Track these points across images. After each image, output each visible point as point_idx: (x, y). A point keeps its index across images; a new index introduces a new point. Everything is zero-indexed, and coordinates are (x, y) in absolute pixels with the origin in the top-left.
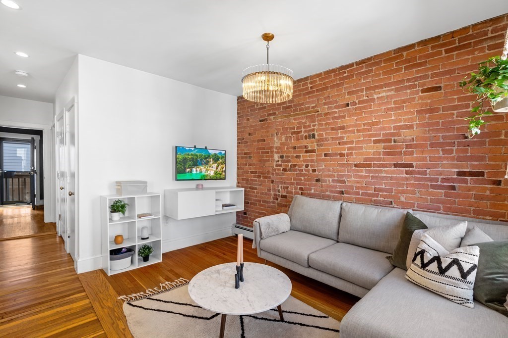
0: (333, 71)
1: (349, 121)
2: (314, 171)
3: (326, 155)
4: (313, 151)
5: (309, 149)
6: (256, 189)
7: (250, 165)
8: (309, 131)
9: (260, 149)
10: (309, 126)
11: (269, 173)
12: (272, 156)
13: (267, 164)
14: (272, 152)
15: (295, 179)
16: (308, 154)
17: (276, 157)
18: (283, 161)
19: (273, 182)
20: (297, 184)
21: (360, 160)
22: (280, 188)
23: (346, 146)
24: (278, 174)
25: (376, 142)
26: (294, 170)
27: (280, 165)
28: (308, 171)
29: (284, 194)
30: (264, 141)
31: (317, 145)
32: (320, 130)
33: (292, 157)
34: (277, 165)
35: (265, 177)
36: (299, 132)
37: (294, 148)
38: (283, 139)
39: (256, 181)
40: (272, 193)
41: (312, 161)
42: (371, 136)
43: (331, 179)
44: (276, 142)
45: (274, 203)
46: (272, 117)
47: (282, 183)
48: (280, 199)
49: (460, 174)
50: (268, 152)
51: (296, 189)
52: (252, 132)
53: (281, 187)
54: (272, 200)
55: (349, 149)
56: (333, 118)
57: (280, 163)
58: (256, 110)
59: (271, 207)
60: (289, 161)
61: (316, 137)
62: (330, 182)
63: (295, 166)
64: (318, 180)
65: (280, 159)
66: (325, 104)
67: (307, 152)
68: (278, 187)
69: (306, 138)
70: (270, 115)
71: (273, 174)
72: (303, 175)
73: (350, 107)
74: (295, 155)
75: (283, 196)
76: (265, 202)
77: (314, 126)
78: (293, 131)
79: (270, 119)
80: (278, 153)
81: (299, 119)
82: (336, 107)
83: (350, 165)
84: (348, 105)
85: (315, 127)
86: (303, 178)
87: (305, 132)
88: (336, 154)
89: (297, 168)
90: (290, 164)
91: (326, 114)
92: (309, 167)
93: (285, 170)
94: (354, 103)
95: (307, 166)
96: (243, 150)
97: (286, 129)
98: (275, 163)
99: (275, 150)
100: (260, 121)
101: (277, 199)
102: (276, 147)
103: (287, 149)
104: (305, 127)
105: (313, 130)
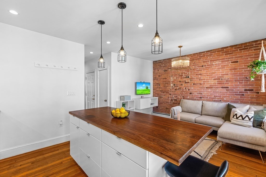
0: (196, 54)
1: (204, 72)
2: (189, 90)
3: (194, 84)
4: (188, 83)
5: (187, 82)
6: (162, 97)
7: (159, 88)
8: (187, 75)
9: (164, 82)
10: (187, 73)
11: (168, 91)
12: (170, 85)
13: (167, 88)
14: (170, 83)
15: (180, 93)
16: (186, 84)
17: (172, 85)
18: (176, 87)
19: (170, 94)
20: (181, 95)
21: (208, 86)
22: (174, 97)
23: (202, 81)
24: (172, 91)
25: (214, 79)
26: (180, 90)
27: (174, 88)
28: (186, 90)
29: (176, 99)
30: (166, 79)
31: (190, 80)
32: (191, 75)
33: (179, 85)
34: (172, 88)
35: (167, 93)
36: (182, 76)
37: (180, 81)
38: (175, 78)
39: (162, 94)
40: (170, 99)
41: (188, 86)
42: (212, 77)
43: (196, 93)
44: (172, 79)
45: (171, 102)
46: (170, 70)
47: (174, 95)
48: (173, 101)
49: (245, 90)
50: (168, 83)
51: (181, 97)
52: (160, 75)
53: (174, 96)
54: (170, 101)
55: (203, 82)
56: (197, 71)
57: (173, 87)
58: (162, 67)
59: (170, 104)
60: (178, 86)
61: (190, 77)
62: (196, 94)
63: (180, 88)
64: (191, 93)
65: (173, 86)
66: (193, 65)
67: (185, 83)
68: (173, 96)
69: (185, 78)
70: (169, 69)
71: (170, 91)
72: (184, 92)
73: (204, 67)
74: (180, 84)
75: (175, 100)
76: (167, 102)
77: (189, 73)
78: (179, 75)
79: (169, 71)
80: (172, 83)
81: (182, 71)
82: (198, 67)
83: (204, 88)
84: (203, 66)
85: (189, 74)
86: (184, 93)
87: (185, 75)
88: (198, 84)
89: (181, 89)
90: (178, 88)
91: (193, 69)
92: (187, 89)
93: (176, 90)
94: (205, 66)
95: (186, 88)
96: (156, 82)
97: (176, 74)
98: (171, 87)
99: (171, 82)
100: (164, 71)
101: (172, 101)
102: (172, 81)
103: (177, 82)
104: (184, 74)
105: (188, 75)
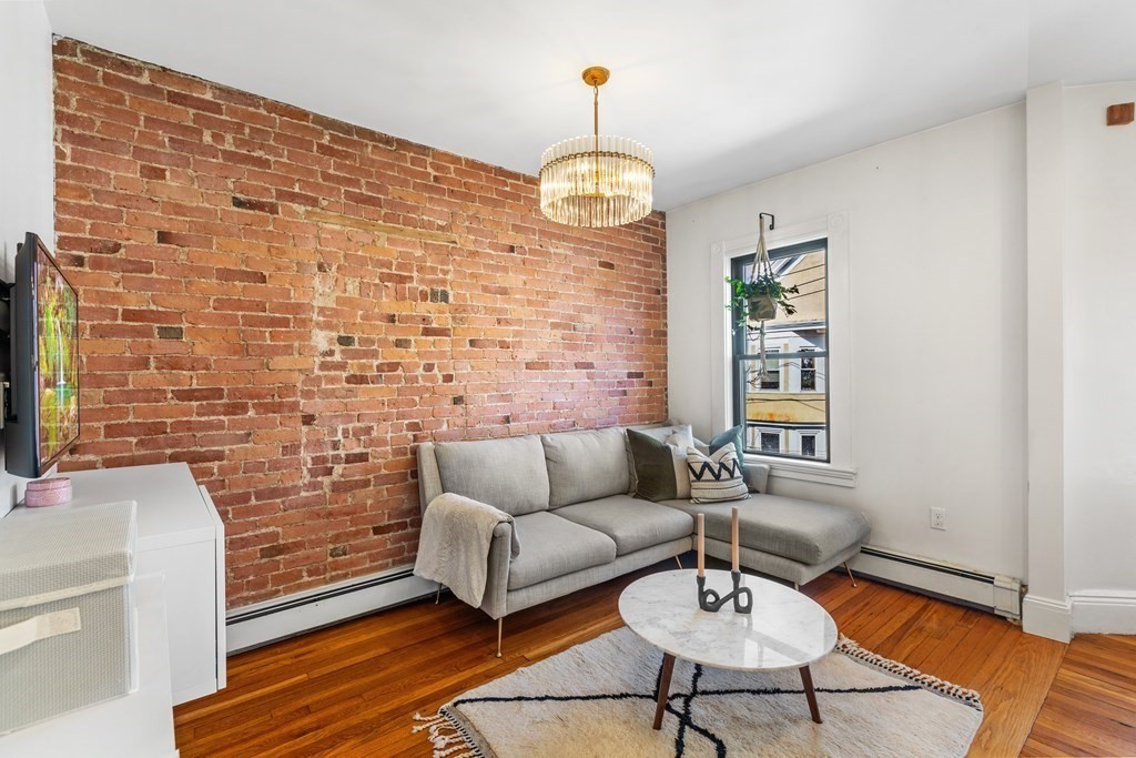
0: (484, 167)
1: (513, 280)
2: (448, 378)
3: (472, 343)
4: (443, 332)
5: (434, 325)
6: (219, 456)
7: (174, 364)
8: (432, 281)
9: (239, 305)
10: (433, 270)
11: (289, 389)
12: (306, 337)
13: (280, 362)
14: (303, 323)
15: (393, 404)
16: (431, 338)
17: (321, 339)
18: (356, 355)
19: (308, 420)
20: (401, 416)
21: (531, 356)
22: (340, 436)
23: (511, 328)
24: (332, 393)
25: (555, 326)
26: (389, 380)
27: (342, 366)
28: (433, 379)
29: (358, 450)
30: (263, 279)
31: (454, 318)
32: (461, 286)
33: (383, 342)
34: (324, 366)
35: (277, 408)
36: (402, 280)
37: (392, 319)
38: (350, 287)
39: (209, 426)
40: (306, 456)
41: (442, 354)
42: (547, 315)
43: (486, 395)
44: (321, 292)
45: (314, 486)
46: (300, 208)
47: (349, 418)
48: (338, 469)
50: (285, 323)
51: (397, 429)
52: (177, 225)
53: (345, 432)
54: (307, 479)
55: (517, 334)
56: (487, 266)
57: (337, 357)
58: (211, 151)
59: (306, 503)
60: (374, 354)
61: (451, 299)
62: (483, 401)
63: (393, 367)
64: (458, 400)
65: (337, 348)
66: (469, 230)
67: (427, 332)
68: (334, 432)
69: (424, 296)
70: (293, 197)
71: (308, 395)
72: (420, 391)
73: (515, 255)
74: (392, 338)
75: (350, 459)
76: (274, 493)
77: (446, 272)
78: (385, 270)
79: (292, 213)
80: (328, 326)
81: (405, 244)
82: (493, 246)
83: (517, 365)
84: (512, 249)
85: (449, 277)
86: (417, 399)
87: (422, 281)
88: (493, 343)
89: (400, 372)
90: (375, 363)
91: (473, 254)
92: (436, 370)
93: (361, 380)
94: (522, 250)
95: (429, 368)
96: (116, 297)
97: (362, 262)
98: (318, 360)
99: (315, 317)
100: (238, 203)
101: (329, 472)
102: (322, 310)
103: (365, 318)
104: (421, 269)
105: (444, 282)
